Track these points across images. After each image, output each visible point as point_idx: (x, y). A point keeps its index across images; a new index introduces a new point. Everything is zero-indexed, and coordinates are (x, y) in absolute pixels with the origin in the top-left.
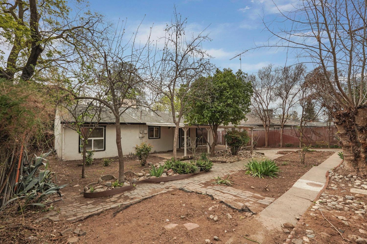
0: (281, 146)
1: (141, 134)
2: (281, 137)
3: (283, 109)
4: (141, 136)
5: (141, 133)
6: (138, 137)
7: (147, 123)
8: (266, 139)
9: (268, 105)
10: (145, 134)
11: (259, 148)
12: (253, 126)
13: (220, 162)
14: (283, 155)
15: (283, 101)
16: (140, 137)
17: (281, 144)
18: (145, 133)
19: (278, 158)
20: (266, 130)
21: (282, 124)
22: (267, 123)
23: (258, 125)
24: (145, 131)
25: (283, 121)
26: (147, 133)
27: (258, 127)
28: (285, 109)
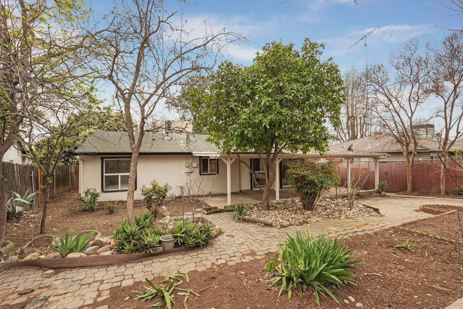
0: (442, 193)
1: (188, 169)
2: (442, 175)
3: (446, 118)
4: (187, 170)
5: (187, 167)
6: (183, 173)
7: (193, 153)
8: (409, 178)
9: (412, 113)
10: (194, 168)
11: (394, 194)
12: (378, 154)
13: (262, 224)
14: (431, 216)
15: (446, 103)
16: (186, 173)
17: (442, 188)
18: (194, 166)
19: (404, 225)
20: (409, 161)
21: (444, 148)
22: (412, 147)
23: (389, 153)
24: (193, 164)
25: (445, 144)
26: (196, 166)
27: (390, 155)
28: (452, 119)
